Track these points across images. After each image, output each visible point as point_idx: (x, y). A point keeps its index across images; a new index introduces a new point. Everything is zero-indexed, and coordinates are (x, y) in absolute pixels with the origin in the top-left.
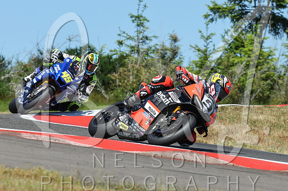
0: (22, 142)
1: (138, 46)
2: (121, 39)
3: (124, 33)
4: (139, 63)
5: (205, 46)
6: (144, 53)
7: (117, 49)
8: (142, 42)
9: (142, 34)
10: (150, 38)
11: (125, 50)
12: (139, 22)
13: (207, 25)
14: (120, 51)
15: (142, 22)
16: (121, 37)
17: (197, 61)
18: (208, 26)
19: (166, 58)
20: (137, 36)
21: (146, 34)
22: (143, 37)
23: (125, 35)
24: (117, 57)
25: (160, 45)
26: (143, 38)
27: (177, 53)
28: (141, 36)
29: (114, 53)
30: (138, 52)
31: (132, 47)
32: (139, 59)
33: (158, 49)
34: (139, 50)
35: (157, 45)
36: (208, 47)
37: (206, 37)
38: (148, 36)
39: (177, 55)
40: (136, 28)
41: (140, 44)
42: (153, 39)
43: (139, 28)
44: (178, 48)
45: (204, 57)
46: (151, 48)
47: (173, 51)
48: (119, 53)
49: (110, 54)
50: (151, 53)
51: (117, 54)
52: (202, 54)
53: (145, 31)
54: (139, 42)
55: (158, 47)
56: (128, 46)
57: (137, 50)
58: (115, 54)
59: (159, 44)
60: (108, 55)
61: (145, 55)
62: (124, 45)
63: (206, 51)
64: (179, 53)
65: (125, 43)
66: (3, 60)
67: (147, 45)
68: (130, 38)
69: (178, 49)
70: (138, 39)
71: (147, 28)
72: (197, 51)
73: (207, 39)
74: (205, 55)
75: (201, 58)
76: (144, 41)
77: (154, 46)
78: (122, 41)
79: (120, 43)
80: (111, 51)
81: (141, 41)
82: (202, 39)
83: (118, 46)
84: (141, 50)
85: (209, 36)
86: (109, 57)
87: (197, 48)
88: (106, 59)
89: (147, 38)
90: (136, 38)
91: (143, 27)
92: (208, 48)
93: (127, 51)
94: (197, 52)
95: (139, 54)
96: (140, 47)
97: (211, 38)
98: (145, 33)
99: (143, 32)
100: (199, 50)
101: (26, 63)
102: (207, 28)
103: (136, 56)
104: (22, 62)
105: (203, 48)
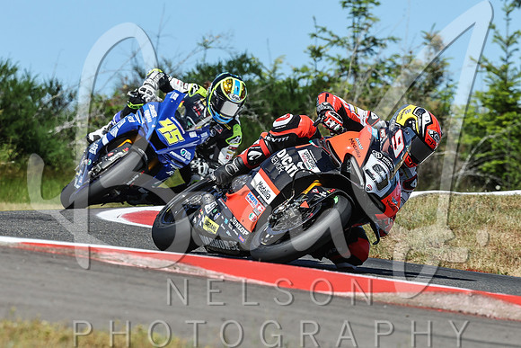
0: (101, 271)
1: (356, 59)
2: (319, 43)
3: (324, 30)
4: (356, 96)
5: (503, 60)
6: (369, 75)
7: (310, 66)
8: (364, 51)
9: (363, 33)
10: (383, 42)
11: (327, 67)
12: (358, 6)
13: (508, 13)
14: (316, 71)
15: (363, 6)
16: (319, 39)
17: (486, 93)
18: (511, 14)
19: (417, 86)
20: (354, 37)
21: (372, 32)
22: (367, 39)
23: (326, 35)
24: (310, 84)
25: (404, 57)
26: (366, 42)
27: (441, 74)
28: (361, 38)
29: (301, 75)
30: (355, 72)
31: (342, 62)
32: (358, 87)
33: (399, 67)
34: (358, 69)
35: (397, 56)
36: (510, 60)
37: (505, 38)
38: (377, 37)
39: (441, 78)
40: (351, 20)
41: (359, 54)
42: (388, 42)
43: (356, 19)
44: (444, 64)
45: (501, 84)
46: (383, 63)
47: (433, 71)
48: (313, 75)
49: (292, 78)
50: (384, 74)
51: (308, 76)
52: (496, 78)
53: (370, 26)
54: (357, 51)
55: (399, 61)
56: (334, 59)
57: (353, 68)
58: (304, 77)
59: (402, 54)
60: (289, 79)
61: (371, 80)
62: (324, 58)
63: (505, 70)
64: (445, 74)
65: (327, 53)
66: (58, 89)
67: (375, 56)
68: (337, 42)
69: (442, 67)
70: (354, 43)
71: (375, 20)
72: (485, 69)
73: (508, 44)
74: (503, 78)
75: (493, 86)
76: (368, 49)
77: (390, 60)
78: (320, 48)
79: (317, 53)
80: (296, 70)
81: (362, 47)
82: (496, 44)
83: (312, 60)
84: (363, 69)
85: (512, 37)
86: (292, 85)
87: (486, 64)
88: (285, 88)
89: (375, 42)
90: (351, 41)
91: (367, 16)
92: (509, 64)
93: (331, 70)
94: (486, 74)
95: (356, 76)
96: (359, 61)
97: (516, 42)
98: (370, 29)
99: (367, 29)
100: (489, 69)
101: (109, 97)
102: (508, 20)
103: (350, 81)
104: (101, 94)
105: (499, 64)
